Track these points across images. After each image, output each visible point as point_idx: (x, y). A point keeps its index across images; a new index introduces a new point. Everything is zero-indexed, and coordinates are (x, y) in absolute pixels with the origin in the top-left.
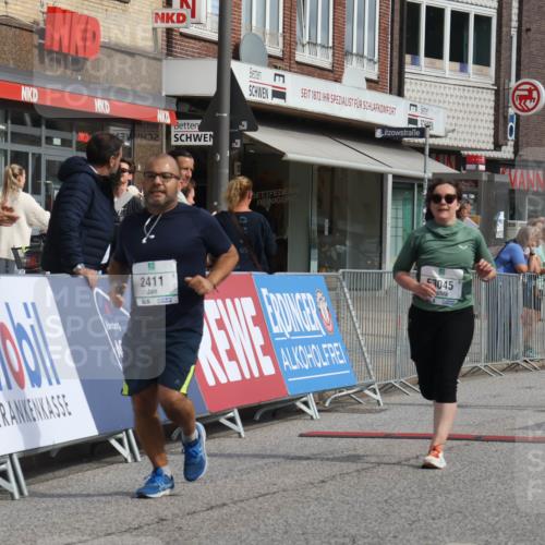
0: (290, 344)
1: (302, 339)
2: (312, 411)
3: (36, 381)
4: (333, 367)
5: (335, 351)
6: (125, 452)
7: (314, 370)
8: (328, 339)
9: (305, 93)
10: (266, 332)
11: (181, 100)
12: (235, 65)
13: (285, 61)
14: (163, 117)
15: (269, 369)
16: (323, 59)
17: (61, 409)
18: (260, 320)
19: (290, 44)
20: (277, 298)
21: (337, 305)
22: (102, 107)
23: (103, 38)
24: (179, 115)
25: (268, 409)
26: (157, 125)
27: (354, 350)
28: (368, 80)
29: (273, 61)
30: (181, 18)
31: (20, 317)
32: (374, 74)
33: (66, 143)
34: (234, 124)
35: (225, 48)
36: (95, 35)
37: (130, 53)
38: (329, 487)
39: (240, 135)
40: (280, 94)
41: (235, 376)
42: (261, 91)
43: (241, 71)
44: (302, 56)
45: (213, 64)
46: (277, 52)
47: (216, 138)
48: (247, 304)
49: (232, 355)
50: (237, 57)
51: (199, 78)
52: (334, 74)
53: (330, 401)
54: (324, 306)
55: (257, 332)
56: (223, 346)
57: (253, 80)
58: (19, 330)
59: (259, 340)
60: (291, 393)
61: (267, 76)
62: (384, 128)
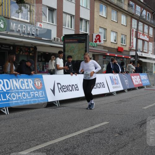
0: (143, 80)
1: (144, 80)
2: (145, 87)
3: (117, 84)
4: (148, 83)
5: (148, 81)
6: (126, 91)
7: (146, 83)
9: (144, 55)
10: (141, 79)
11: (132, 56)
12: (137, 52)
13: (142, 52)
14: (130, 57)
15: (141, 83)
16: (146, 51)
17: (120, 87)
20: (142, 76)
21: (148, 76)
22: (123, 56)
23: (124, 50)
24: (132, 57)
25: (141, 87)
27: (150, 81)
28: (151, 53)
30: (132, 47)
32: (152, 53)
33: (120, 60)
34: (137, 58)
35: (136, 50)
37: (126, 51)
38: (147, 95)
39: (138, 59)
40: (142, 55)
41: (137, 84)
42: (140, 55)
43: (138, 53)
44: (144, 51)
45: (135, 52)
46: (142, 51)
47: (135, 60)
48: (139, 76)
49: (137, 82)
50: (137, 51)
52: (148, 53)
53: (147, 86)
54: (147, 77)
55: (139, 79)
57: (139, 54)
60: (143, 85)
61: (141, 53)
62: (153, 58)
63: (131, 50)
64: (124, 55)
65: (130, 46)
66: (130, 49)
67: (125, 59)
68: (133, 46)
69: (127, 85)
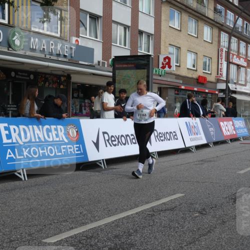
0: (238, 129)
1: (240, 128)
2: (242, 140)
3: (197, 134)
4: (245, 133)
5: (246, 130)
6: (211, 146)
7: (242, 133)
8: (245, 128)
9: (240, 88)
10: (234, 126)
11: (220, 90)
13: (237, 83)
14: (217, 92)
15: (234, 133)
16: (243, 83)
17: (201, 139)
18: (233, 125)
19: (238, 81)
20: (236, 121)
21: (246, 124)
22: (207, 91)
23: (208, 80)
24: (220, 92)
25: (234, 139)
26: (215, 94)
27: (248, 130)
29: (235, 83)
30: (220, 77)
31: (195, 124)
33: (201, 97)
34: (229, 93)
35: (227, 81)
36: (206, 80)
37: (211, 82)
39: (230, 95)
40: (236, 89)
41: (229, 134)
43: (230, 85)
44: (240, 82)
45: (225, 84)
47: (226, 96)
48: (231, 122)
49: (228, 131)
50: (229, 83)
51: (222, 86)
52: (245, 85)
53: (245, 138)
54: (244, 123)
55: (232, 127)
56: (227, 129)
57: (232, 87)
58: (195, 127)
59: (233, 128)
60: (238, 136)
61: (234, 86)
63: (218, 81)
64: (207, 88)
65: (218, 74)
66: (218, 79)
67: (209, 95)
68: (221, 75)
69: (213, 135)
